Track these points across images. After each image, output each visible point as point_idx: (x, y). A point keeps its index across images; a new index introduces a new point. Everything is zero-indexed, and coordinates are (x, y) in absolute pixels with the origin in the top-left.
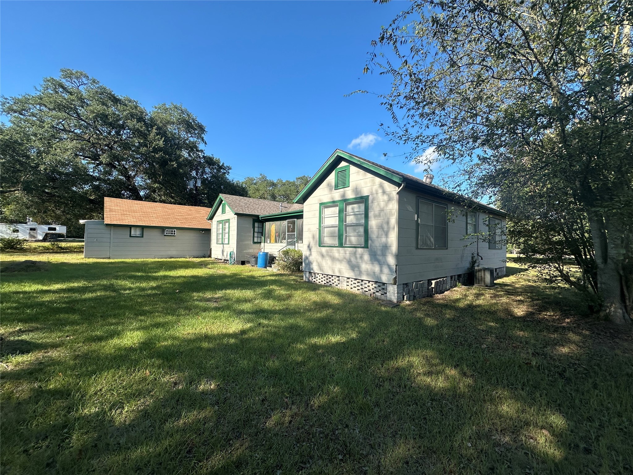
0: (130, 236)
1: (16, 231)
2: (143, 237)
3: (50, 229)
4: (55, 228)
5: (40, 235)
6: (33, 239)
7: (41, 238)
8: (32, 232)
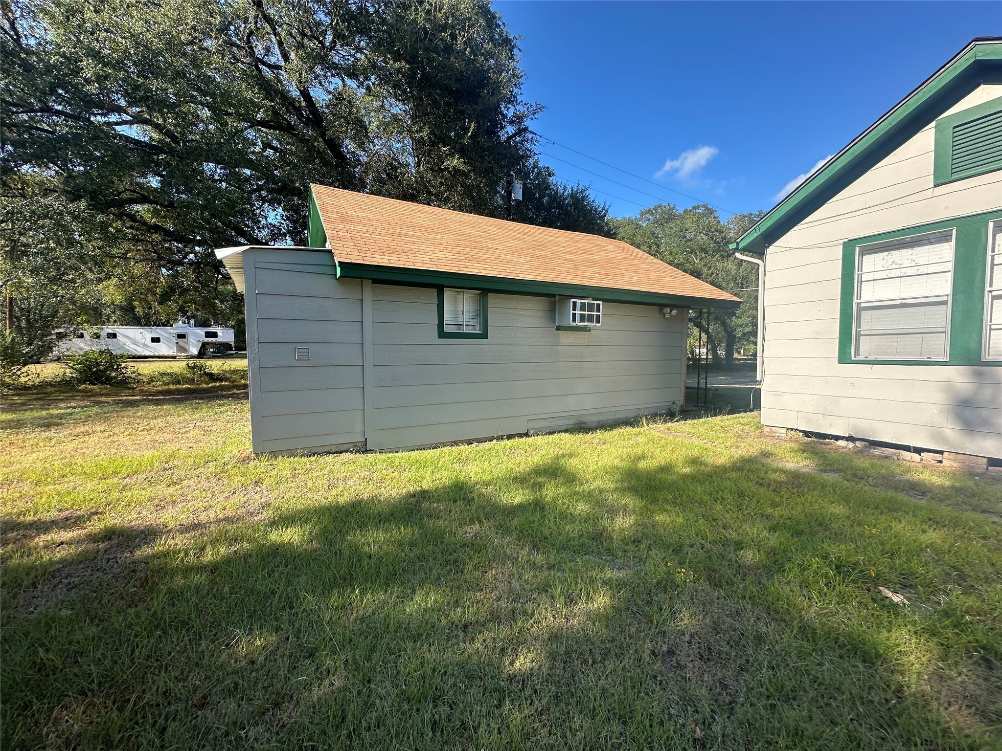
0: (442, 334)
1: (156, 340)
2: (484, 335)
3: (209, 335)
4: (216, 333)
5: (194, 346)
6: (183, 354)
7: (195, 351)
8: (180, 341)
